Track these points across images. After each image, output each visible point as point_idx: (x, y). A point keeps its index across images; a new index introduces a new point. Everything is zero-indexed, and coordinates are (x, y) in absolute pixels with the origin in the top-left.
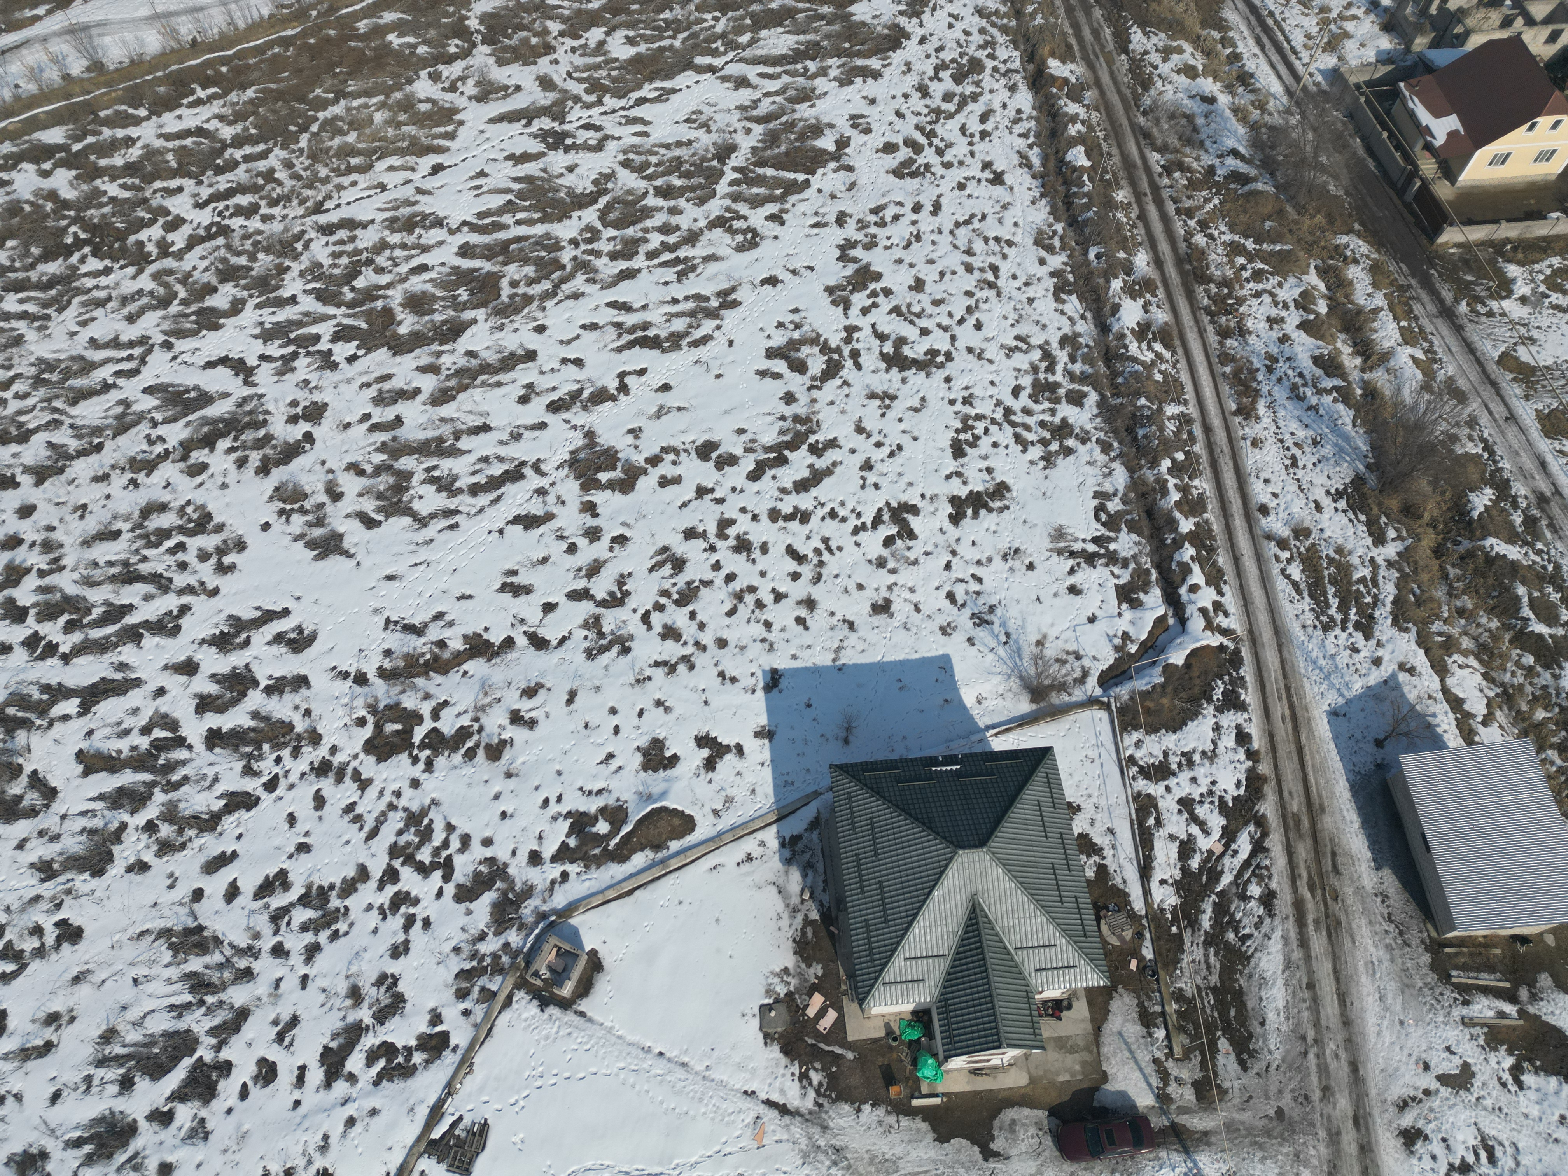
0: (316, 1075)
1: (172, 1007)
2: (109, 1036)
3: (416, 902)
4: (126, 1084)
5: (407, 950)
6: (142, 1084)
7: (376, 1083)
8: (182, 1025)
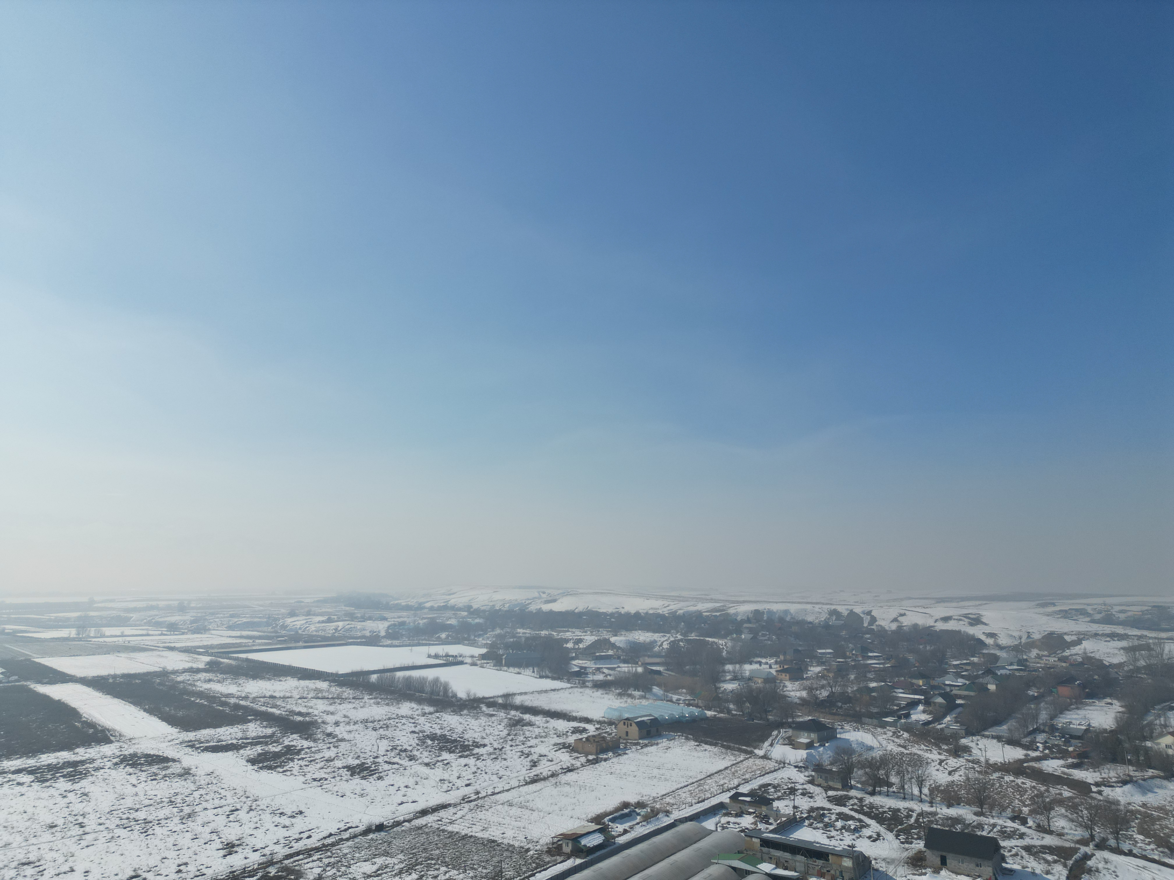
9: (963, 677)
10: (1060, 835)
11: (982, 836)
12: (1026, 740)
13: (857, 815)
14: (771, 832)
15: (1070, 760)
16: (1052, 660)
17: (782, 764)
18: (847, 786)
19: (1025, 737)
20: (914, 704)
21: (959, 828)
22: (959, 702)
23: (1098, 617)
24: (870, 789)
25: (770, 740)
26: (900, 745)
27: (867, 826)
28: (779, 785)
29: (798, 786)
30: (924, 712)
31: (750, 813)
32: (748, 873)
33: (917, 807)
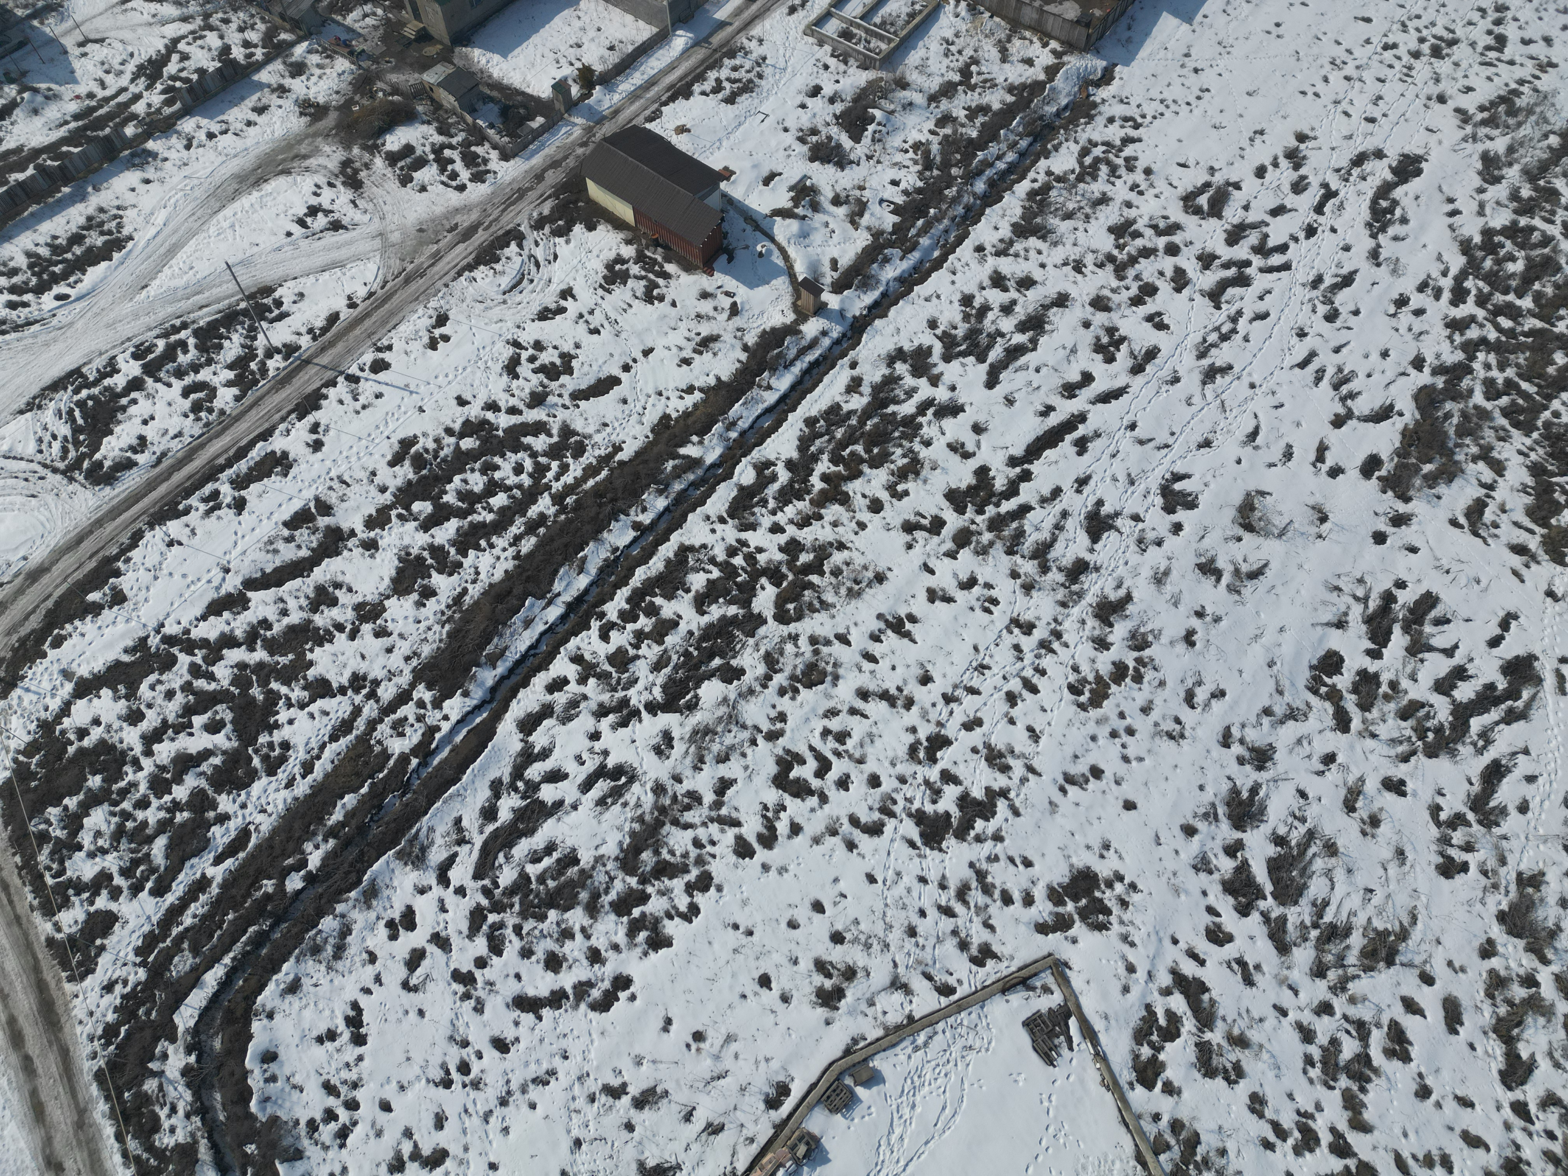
0: (1189, 968)
1: (1326, 903)
2: (1331, 849)
3: (1298, 1151)
4: (1279, 841)
5: (1253, 1110)
6: (1272, 851)
7: (1148, 1007)
8: (1304, 901)
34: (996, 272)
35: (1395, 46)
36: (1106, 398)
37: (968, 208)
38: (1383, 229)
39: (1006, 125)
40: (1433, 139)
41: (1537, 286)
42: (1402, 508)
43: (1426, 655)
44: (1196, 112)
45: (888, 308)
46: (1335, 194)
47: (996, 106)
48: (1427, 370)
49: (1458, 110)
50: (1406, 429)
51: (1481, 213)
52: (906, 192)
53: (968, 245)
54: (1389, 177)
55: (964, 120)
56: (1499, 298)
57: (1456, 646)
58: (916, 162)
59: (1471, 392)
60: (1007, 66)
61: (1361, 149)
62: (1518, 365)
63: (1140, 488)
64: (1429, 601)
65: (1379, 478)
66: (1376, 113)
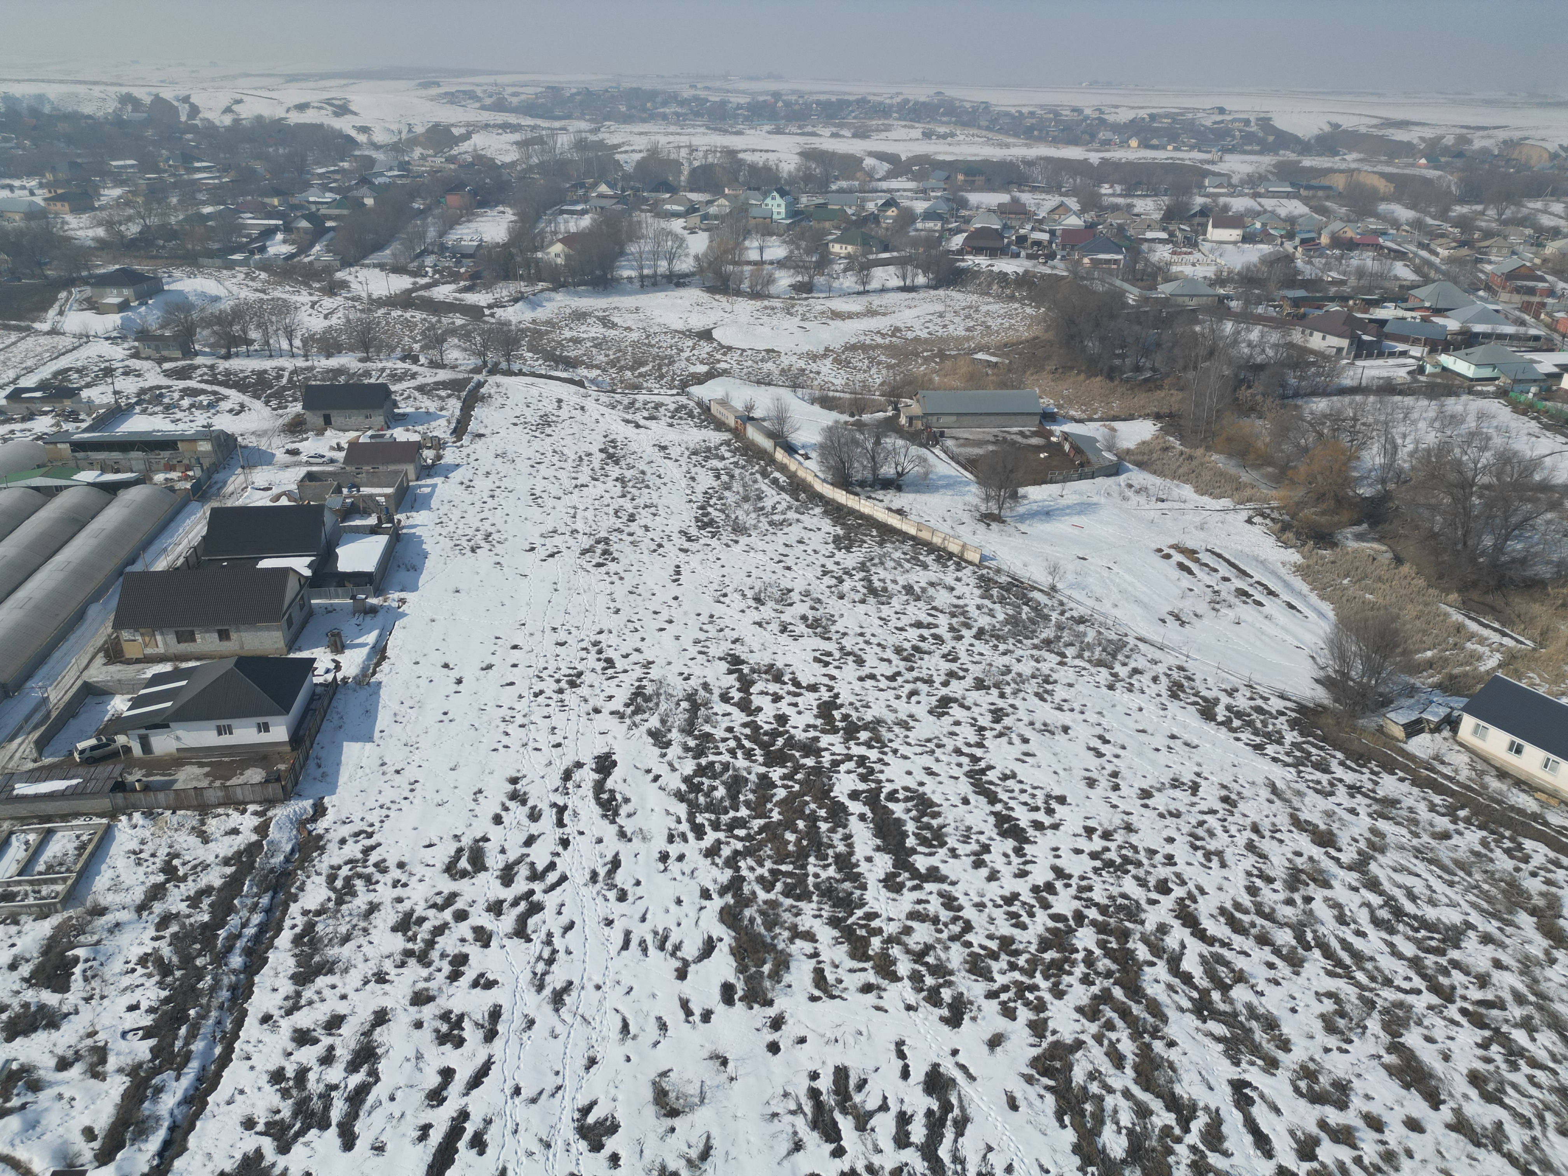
9: (331, 190)
10: (454, 367)
11: (370, 385)
12: (413, 266)
13: (209, 388)
14: (86, 430)
15: (462, 283)
16: (439, 160)
17: (85, 338)
18: (189, 353)
19: (412, 261)
20: (269, 232)
21: (342, 379)
22: (329, 224)
23: (488, 101)
24: (223, 351)
25: (56, 307)
26: (256, 290)
27: (226, 397)
28: (85, 368)
29: (116, 365)
30: (285, 242)
31: (46, 413)
32: (59, 489)
33: (288, 364)
34: (296, 1031)
35: (542, 692)
36: (476, 1081)
37: (233, 988)
38: (616, 814)
39: (238, 893)
40: (609, 738)
41: (742, 798)
42: (772, 1012)
43: (872, 1123)
44: (415, 801)
45: (185, 1139)
46: (565, 807)
47: (217, 883)
48: (715, 896)
49: (612, 713)
50: (731, 949)
51: (674, 769)
52: (151, 1010)
53: (251, 1023)
54: (597, 776)
55: (188, 911)
56: (725, 818)
57: (885, 1098)
58: (149, 976)
59: (754, 893)
60: (211, 845)
61: (563, 768)
62: (769, 857)
63: (558, 1146)
64: (841, 1074)
65: (740, 1000)
66: (558, 739)
